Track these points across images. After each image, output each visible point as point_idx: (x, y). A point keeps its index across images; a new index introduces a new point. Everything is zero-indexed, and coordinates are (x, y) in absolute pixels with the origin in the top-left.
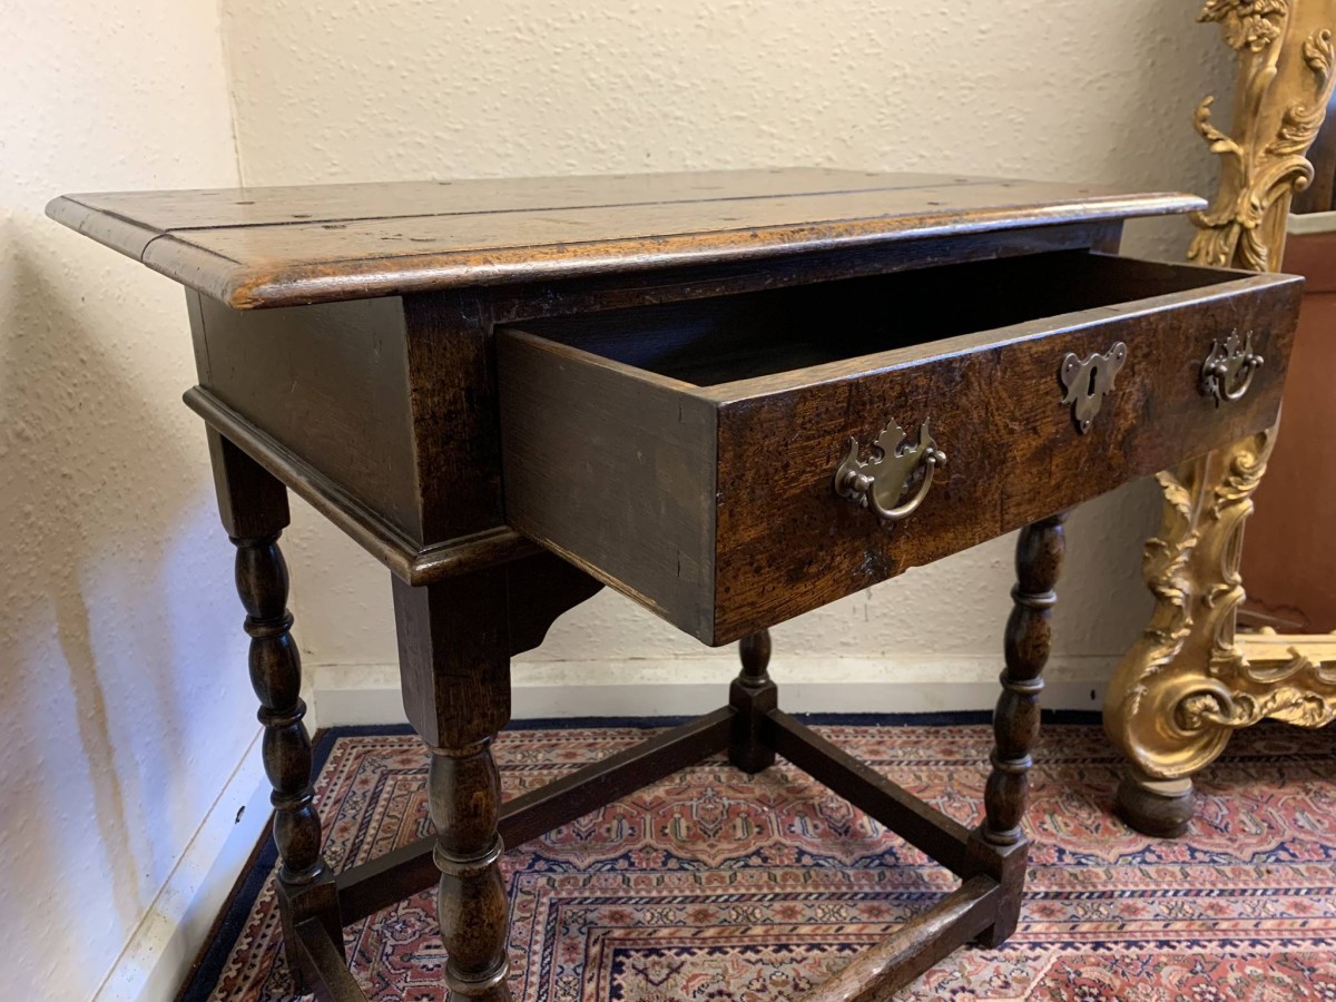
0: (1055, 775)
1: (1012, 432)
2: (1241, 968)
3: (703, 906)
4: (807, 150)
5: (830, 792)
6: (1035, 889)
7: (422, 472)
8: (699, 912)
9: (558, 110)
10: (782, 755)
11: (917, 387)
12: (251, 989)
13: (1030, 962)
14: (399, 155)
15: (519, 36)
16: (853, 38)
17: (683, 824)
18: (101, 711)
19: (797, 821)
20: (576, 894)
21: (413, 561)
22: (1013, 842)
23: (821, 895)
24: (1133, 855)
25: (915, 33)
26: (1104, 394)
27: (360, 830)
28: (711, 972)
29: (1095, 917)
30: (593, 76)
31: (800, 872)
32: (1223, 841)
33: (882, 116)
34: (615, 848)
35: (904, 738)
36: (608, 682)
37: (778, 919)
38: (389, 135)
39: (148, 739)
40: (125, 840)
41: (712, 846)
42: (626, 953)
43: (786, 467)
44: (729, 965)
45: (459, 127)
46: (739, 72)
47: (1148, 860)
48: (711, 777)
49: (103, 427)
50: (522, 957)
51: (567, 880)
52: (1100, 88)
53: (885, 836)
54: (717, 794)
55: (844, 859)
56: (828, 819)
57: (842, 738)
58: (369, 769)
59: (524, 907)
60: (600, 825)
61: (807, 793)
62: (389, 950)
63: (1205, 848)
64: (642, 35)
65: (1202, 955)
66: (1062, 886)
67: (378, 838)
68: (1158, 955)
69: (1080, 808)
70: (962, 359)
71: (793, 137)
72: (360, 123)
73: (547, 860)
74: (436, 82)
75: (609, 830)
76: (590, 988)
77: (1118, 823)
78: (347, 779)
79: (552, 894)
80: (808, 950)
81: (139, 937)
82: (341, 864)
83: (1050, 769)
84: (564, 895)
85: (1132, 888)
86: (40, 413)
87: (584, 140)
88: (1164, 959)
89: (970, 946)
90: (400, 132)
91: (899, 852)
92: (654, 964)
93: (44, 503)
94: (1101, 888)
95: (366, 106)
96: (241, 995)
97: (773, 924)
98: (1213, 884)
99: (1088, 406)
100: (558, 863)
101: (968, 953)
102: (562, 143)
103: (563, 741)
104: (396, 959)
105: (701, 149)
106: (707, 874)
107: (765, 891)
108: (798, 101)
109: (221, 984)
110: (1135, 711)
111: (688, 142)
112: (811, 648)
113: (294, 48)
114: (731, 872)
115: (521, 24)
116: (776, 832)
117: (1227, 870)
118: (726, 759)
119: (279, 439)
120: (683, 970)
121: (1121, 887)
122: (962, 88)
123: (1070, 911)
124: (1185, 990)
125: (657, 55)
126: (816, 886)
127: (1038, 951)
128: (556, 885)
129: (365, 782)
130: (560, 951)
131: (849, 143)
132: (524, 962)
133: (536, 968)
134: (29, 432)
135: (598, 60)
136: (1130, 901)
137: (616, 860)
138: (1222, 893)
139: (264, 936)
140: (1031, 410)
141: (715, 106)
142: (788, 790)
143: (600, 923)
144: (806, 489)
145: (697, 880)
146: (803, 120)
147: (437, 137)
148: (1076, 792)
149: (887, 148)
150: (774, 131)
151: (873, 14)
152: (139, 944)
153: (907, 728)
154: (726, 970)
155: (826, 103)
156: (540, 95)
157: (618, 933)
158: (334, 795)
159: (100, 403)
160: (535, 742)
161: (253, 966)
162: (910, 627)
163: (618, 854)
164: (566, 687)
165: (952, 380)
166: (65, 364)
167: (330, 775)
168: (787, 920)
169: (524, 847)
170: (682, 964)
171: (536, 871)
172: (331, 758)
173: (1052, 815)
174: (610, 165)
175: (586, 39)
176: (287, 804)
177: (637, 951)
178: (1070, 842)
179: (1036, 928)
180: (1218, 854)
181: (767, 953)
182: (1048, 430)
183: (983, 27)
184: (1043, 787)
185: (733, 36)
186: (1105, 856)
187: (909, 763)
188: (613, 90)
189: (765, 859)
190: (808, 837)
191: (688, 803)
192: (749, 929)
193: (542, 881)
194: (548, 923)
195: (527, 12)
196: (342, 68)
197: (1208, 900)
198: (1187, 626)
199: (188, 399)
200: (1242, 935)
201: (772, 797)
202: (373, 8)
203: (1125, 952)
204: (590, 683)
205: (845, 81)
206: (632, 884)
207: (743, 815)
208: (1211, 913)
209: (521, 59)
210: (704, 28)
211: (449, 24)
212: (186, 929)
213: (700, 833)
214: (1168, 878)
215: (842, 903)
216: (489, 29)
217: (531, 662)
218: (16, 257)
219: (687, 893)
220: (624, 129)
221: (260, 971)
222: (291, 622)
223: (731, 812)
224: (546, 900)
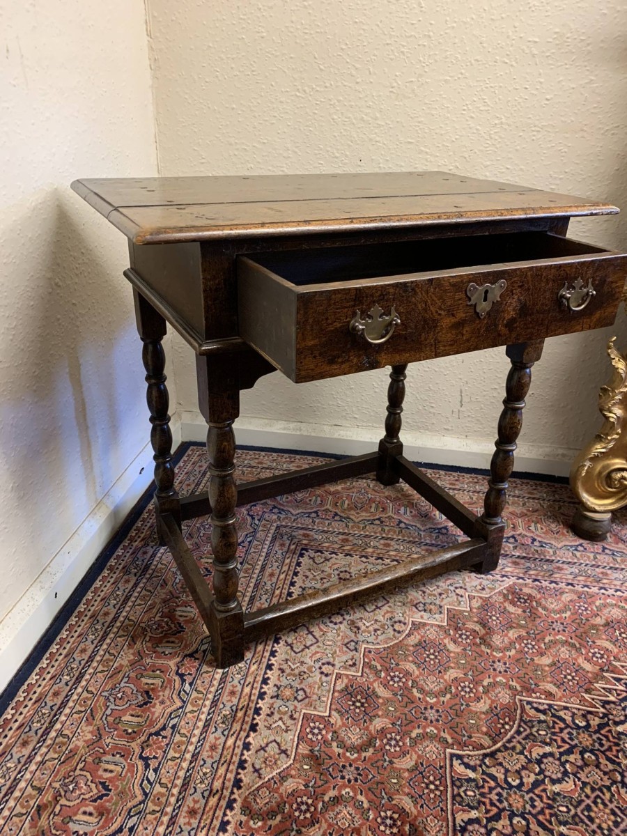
0: (545, 506)
1: (440, 314)
2: (605, 599)
3: (347, 537)
4: (445, 162)
5: (423, 499)
6: (513, 553)
7: (205, 311)
8: (345, 539)
9: (316, 135)
10: (403, 479)
11: (389, 293)
12: (141, 541)
13: (499, 582)
14: (235, 155)
15: (298, 94)
16: (475, 101)
17: (347, 502)
18: (84, 409)
19: (403, 509)
20: (289, 524)
21: (201, 345)
22: (497, 524)
23: (405, 540)
24: (571, 546)
25: (509, 99)
26: (493, 302)
27: (196, 486)
28: (344, 563)
29: (539, 569)
30: (335, 117)
31: (397, 530)
32: (623, 546)
33: (487, 145)
34: (312, 508)
35: (471, 480)
36: (322, 435)
37: (381, 547)
38: (231, 144)
39: (103, 427)
40: (92, 467)
41: (358, 513)
42: (307, 550)
43: (327, 319)
44: (353, 562)
45: (265, 141)
46: (411, 118)
47: (578, 549)
48: (365, 485)
49: (90, 284)
50: (259, 545)
51: (287, 518)
52: (613, 134)
53: (444, 521)
54: (367, 493)
55: (421, 527)
56: (419, 510)
57: (437, 476)
58: (204, 461)
59: (264, 526)
60: (307, 498)
61: (412, 497)
62: (202, 535)
63: (611, 548)
64: (361, 96)
65: (587, 592)
66: (528, 554)
68: (565, 589)
69: (553, 522)
70: (412, 282)
71: (438, 154)
72: (217, 137)
73: (279, 509)
74: (255, 117)
75: (310, 500)
76: (287, 561)
77: (570, 533)
78: (193, 464)
79: (278, 523)
80: (391, 561)
81: (96, 510)
83: (544, 503)
84: (284, 523)
85: (564, 559)
86: (64, 275)
87: (328, 151)
88: (567, 590)
89: (471, 572)
90: (236, 143)
91: (450, 529)
92: (318, 556)
93: (65, 315)
94: (548, 558)
95: (220, 128)
96: (136, 543)
97: (378, 548)
98: (608, 564)
99: (483, 307)
100: (283, 511)
101: (469, 574)
102: (316, 152)
103: (297, 460)
105: (388, 158)
106: (352, 524)
107: (378, 535)
108: (442, 135)
109: (128, 537)
110: (583, 475)
111: (382, 154)
112: (428, 429)
113: (187, 97)
114: (364, 525)
115: (300, 87)
116: (391, 512)
117: (619, 559)
118: (375, 478)
119: (159, 295)
120: (331, 560)
121: (559, 559)
122: (533, 131)
123: (528, 564)
124: (571, 603)
125: (369, 107)
126: (403, 536)
127: (505, 578)
128: (281, 519)
129: (201, 466)
130: (277, 545)
131: (468, 159)
132: (260, 547)
133: (265, 550)
134: (60, 284)
135: (338, 109)
136: (561, 565)
137: (311, 513)
138: (611, 568)
139: (148, 522)
140: (450, 306)
141: (397, 135)
142: (402, 495)
143: (298, 537)
144: (336, 329)
145: (347, 526)
146: (443, 145)
147: (254, 146)
148: (554, 515)
149: (488, 163)
150: (428, 150)
151: (487, 88)
152: (95, 513)
153: (473, 475)
154: (351, 563)
155: (457, 137)
156: (307, 126)
157: (305, 542)
158: (186, 470)
159: (89, 273)
160: (283, 459)
161: (143, 533)
162: (482, 424)
163: (312, 511)
164: (302, 435)
165: (407, 291)
166: (76, 254)
167: (185, 462)
168: (385, 548)
169: (269, 501)
170: (331, 558)
171: (273, 512)
172: (186, 454)
173: (536, 524)
174: (340, 165)
175: (332, 97)
176: (160, 460)
177: (312, 550)
178: (540, 536)
179: (507, 569)
180: (617, 552)
181: (372, 560)
182: (461, 315)
183: (548, 97)
184: (537, 511)
185: (409, 98)
186: (556, 545)
187: (469, 491)
188: (344, 124)
189: (382, 522)
190: (406, 515)
191: (351, 494)
192: (366, 549)
193: (275, 517)
194: (274, 534)
195: (303, 81)
196: (209, 108)
197: (602, 570)
198: (617, 434)
199: (125, 274)
200: (612, 587)
201: (393, 497)
202: (226, 77)
203: (549, 585)
204: (313, 434)
205: (469, 125)
206: (316, 523)
207: (377, 503)
208: (601, 576)
209: (299, 106)
210: (394, 93)
211: (264, 87)
212: (115, 513)
213: (352, 507)
214: (586, 558)
215: (414, 545)
216: (283, 90)
217: (285, 421)
218: (58, 206)
219: (341, 531)
220: (349, 146)
221: (146, 535)
222: (166, 378)
223: (371, 500)
224: (275, 524)
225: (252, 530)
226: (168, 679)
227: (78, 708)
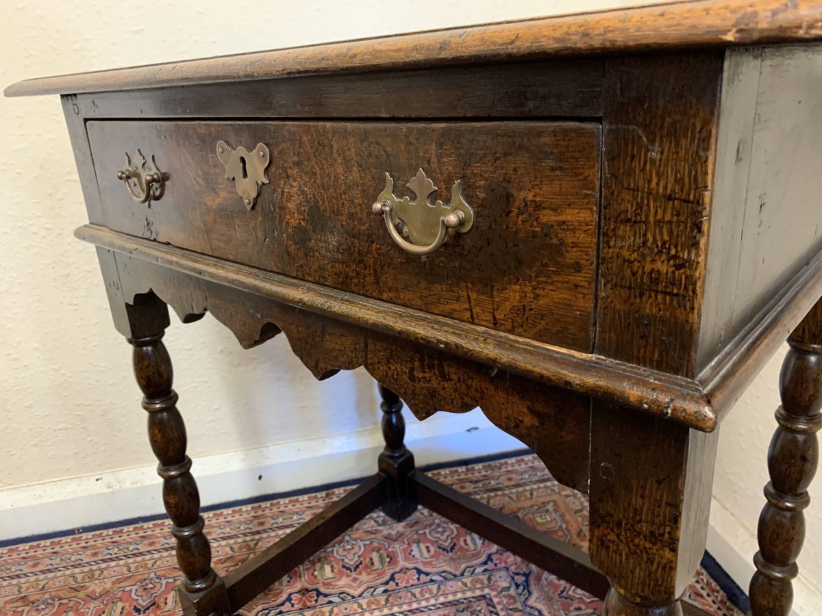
20: (499, 607)
50: (431, 594)
51: (511, 597)
59: (476, 581)
60: (580, 602)
62: (421, 532)
67: (511, 495)
73: (527, 581)
79: (493, 593)
81: (366, 433)
82: (482, 489)
84: (496, 600)
104: (415, 537)
128: (503, 593)
132: (427, 595)
133: (424, 604)
152: (364, 436)
169: (533, 567)
171: (513, 578)
193: (504, 584)
194: (465, 599)
224: (486, 591)
225: (458, 573)
226: (175, 612)
227: (133, 567)
